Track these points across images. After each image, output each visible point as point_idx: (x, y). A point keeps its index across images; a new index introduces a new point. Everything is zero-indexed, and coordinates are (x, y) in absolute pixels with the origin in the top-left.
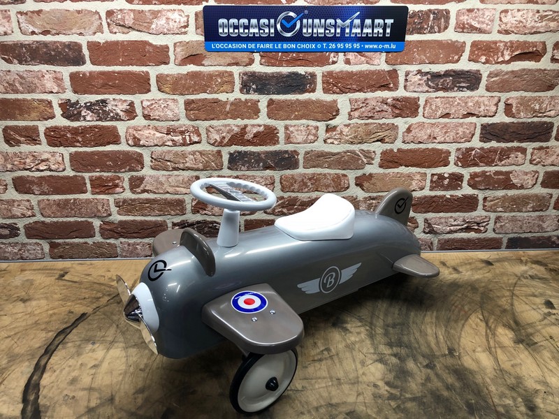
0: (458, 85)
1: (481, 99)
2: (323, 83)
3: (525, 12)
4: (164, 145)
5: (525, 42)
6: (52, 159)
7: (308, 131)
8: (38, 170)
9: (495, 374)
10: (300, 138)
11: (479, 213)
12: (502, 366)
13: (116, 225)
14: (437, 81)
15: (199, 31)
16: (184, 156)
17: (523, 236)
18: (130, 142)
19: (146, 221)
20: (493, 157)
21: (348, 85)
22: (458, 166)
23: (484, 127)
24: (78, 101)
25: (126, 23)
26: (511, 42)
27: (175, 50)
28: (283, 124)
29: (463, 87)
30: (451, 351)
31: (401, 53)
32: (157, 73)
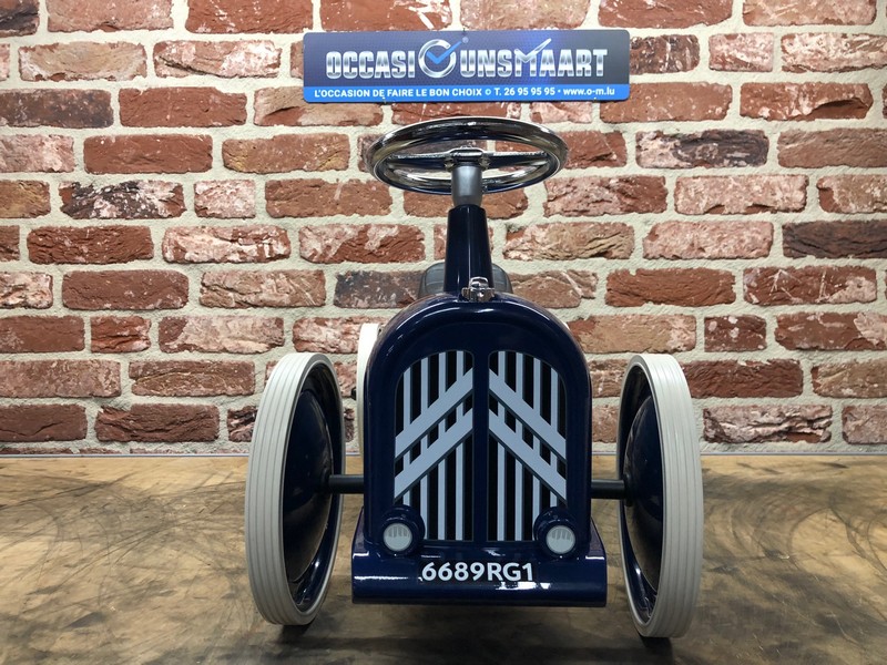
1: (774, 180)
3: (822, 36)
4: (224, 260)
5: (832, 85)
6: (32, 287)
8: (6, 306)
14: (692, 149)
15: (296, 71)
16: (258, 280)
18: (168, 256)
19: (182, 407)
20: (815, 285)
22: (751, 302)
23: (788, 230)
24: (91, 186)
25: (183, 60)
26: (808, 84)
27: (256, 101)
28: (431, 223)
29: (739, 159)
30: (772, 554)
31: (626, 103)
32: (225, 139)
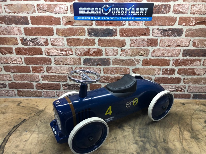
0: (173, 34)
1: (183, 40)
2: (120, 33)
3: (201, 5)
4: (59, 55)
5: (201, 18)
6: (18, 60)
7: (114, 51)
8: (13, 64)
9: (181, 151)
10: (111, 54)
11: (182, 84)
12: (185, 148)
13: (41, 85)
14: (165, 32)
15: (72, 12)
16: (66, 59)
17: (199, 94)
18: (46, 54)
19: (53, 83)
20: (188, 63)
21: (130, 33)
22: (173, 66)
23: (184, 51)
24: (27, 38)
25: (44, 9)
26: (195, 17)
27: (63, 20)
28: (104, 48)
29: (176, 35)
30: (164, 140)
31: (151, 21)
32: (56, 28)
